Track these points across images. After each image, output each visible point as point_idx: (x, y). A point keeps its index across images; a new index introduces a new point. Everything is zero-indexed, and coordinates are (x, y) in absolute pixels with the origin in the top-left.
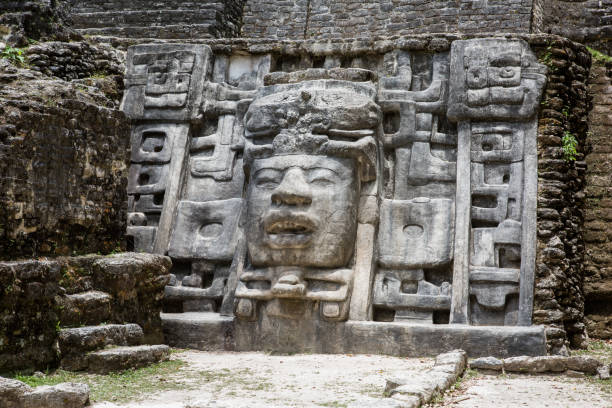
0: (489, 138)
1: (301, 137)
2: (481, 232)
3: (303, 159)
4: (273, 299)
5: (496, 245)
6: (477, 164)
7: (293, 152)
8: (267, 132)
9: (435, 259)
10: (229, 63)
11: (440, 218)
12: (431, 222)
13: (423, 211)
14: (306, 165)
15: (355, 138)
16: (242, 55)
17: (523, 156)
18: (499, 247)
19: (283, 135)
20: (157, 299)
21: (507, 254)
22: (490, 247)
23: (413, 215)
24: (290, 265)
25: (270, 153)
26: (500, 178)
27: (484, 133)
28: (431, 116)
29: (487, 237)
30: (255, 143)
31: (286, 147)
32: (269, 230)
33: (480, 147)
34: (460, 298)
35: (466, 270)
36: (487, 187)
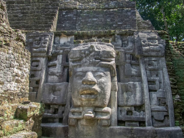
0: (150, 62)
1: (91, 60)
2: (152, 93)
4: (83, 119)
5: (157, 98)
6: (148, 71)
8: (78, 59)
9: (138, 103)
10: (60, 39)
11: (138, 89)
12: (135, 90)
13: (132, 86)
16: (64, 36)
17: (162, 68)
18: (158, 99)
19: (84, 60)
20: (40, 119)
21: (161, 101)
23: (129, 88)
24: (89, 106)
25: (80, 66)
26: (155, 76)
28: (130, 55)
29: (154, 95)
30: (73, 63)
31: (86, 64)
32: (81, 94)
33: (148, 65)
35: (149, 107)
36: (152, 78)
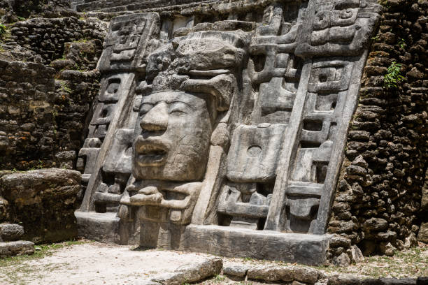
0: (325, 71)
1: (170, 77)
2: (304, 151)
3: (169, 95)
5: (314, 163)
6: (312, 94)
7: (163, 89)
9: (264, 175)
10: (173, 25)
11: (274, 140)
12: (268, 143)
13: (263, 135)
14: (169, 100)
15: (209, 77)
17: (349, 85)
18: (316, 165)
19: (159, 77)
20: (66, 203)
21: (320, 169)
22: (309, 164)
23: (256, 137)
25: (151, 91)
26: (329, 105)
27: (322, 67)
28: (287, 55)
29: (308, 156)
31: (160, 86)
33: (317, 79)
34: (275, 209)
35: (284, 184)
36: (316, 113)
